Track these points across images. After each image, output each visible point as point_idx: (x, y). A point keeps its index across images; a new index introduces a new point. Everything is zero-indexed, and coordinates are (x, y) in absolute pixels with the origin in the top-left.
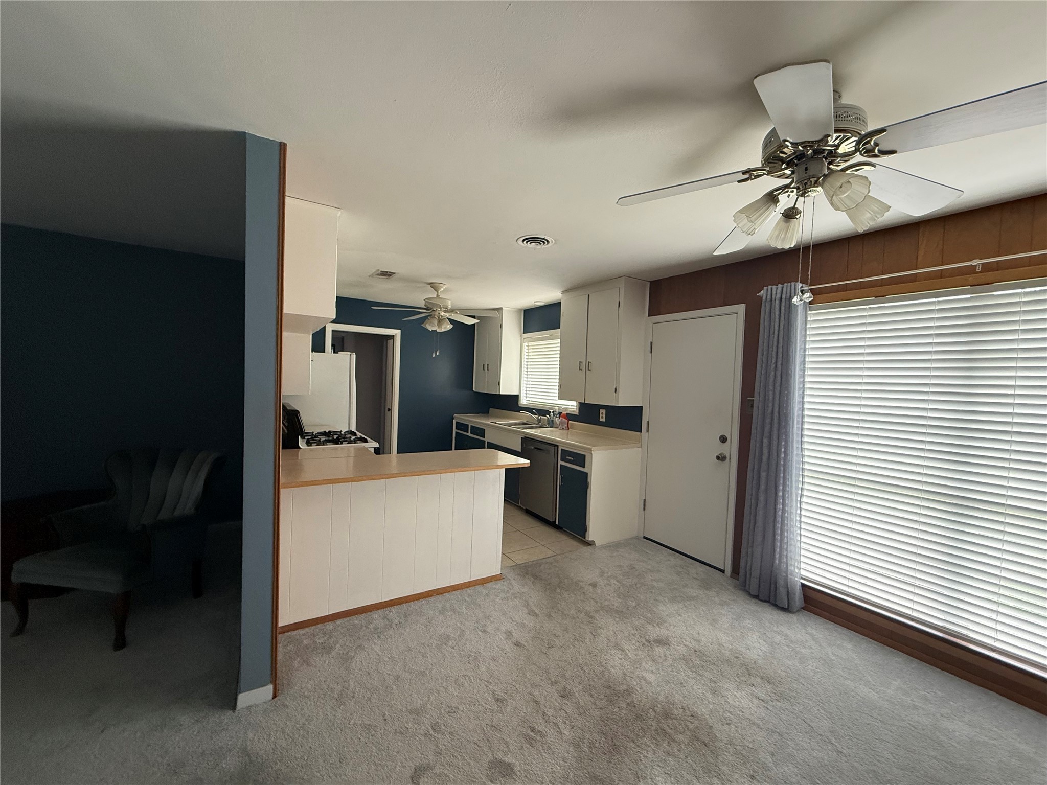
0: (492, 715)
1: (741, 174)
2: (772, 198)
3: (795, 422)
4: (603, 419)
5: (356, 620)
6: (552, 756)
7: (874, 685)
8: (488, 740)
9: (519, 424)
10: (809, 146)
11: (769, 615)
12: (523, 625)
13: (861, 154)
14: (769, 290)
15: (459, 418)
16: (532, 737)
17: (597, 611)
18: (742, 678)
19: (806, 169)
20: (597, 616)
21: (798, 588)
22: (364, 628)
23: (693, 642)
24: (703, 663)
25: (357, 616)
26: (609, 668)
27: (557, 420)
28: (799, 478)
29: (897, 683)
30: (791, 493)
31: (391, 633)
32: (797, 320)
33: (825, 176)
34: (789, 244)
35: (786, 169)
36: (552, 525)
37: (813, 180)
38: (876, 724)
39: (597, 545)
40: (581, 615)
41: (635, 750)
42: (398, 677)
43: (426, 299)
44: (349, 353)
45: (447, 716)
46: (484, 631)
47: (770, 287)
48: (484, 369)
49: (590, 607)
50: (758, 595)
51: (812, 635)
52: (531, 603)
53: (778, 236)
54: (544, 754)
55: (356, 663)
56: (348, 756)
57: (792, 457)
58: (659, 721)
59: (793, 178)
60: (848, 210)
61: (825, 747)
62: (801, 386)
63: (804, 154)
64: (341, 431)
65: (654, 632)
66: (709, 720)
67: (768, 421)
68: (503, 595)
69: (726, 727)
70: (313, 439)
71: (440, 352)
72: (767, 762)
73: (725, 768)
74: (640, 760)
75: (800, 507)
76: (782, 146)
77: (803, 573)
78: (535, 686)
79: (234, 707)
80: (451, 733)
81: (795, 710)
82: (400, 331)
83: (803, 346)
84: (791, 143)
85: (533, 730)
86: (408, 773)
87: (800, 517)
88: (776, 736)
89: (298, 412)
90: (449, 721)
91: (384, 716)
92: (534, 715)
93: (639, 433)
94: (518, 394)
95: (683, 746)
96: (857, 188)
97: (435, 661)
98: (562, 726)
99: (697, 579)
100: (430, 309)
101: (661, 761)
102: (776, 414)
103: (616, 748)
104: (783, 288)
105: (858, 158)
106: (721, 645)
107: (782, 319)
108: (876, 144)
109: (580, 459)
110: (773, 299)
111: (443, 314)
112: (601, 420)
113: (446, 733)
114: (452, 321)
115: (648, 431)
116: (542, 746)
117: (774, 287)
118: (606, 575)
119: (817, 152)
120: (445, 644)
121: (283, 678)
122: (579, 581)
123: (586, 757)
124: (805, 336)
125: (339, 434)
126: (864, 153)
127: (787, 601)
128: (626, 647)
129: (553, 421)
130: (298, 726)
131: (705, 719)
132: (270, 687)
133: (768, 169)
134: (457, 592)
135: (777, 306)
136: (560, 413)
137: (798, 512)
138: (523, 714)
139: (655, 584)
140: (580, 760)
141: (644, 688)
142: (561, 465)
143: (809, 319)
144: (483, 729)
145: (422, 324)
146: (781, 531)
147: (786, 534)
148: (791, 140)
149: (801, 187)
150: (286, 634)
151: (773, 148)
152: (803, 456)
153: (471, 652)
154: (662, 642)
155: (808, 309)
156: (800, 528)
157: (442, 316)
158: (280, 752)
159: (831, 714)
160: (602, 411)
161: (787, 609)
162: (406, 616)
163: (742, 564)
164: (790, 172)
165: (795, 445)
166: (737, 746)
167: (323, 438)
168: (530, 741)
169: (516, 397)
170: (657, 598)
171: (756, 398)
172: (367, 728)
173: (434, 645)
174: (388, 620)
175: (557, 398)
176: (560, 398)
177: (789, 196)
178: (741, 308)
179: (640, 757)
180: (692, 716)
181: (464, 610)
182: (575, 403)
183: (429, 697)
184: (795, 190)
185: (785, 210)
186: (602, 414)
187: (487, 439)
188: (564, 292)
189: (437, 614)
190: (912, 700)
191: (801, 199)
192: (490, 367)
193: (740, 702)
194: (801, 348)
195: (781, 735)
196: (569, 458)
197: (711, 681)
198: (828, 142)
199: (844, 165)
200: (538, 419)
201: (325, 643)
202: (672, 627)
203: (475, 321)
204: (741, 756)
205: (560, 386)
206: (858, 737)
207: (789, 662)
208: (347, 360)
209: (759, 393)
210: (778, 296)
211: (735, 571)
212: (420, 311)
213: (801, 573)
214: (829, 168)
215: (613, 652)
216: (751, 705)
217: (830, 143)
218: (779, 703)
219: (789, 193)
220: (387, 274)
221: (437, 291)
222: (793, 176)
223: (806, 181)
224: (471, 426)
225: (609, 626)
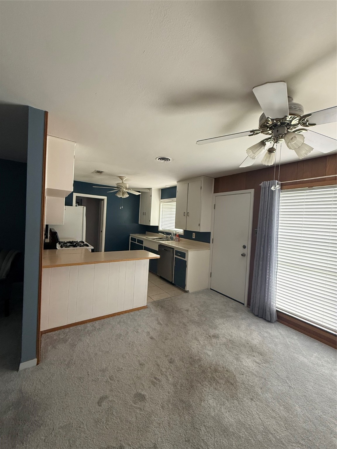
0: (138, 372)
1: (249, 132)
2: (263, 143)
3: (275, 240)
4: (194, 237)
5: (80, 327)
6: (163, 391)
7: (306, 356)
8: (135, 384)
9: (158, 239)
10: (279, 121)
11: (262, 324)
12: (155, 329)
13: (301, 125)
14: (264, 183)
15: (132, 235)
16: (155, 382)
17: (188, 322)
18: (250, 353)
19: (278, 131)
20: (188, 325)
21: (275, 312)
22: (83, 331)
23: (229, 336)
24: (233, 346)
25: (80, 325)
26: (192, 349)
27: (174, 237)
28: (276, 264)
29: (315, 355)
30: (273, 271)
31: (95, 333)
32: (276, 196)
33: (285, 134)
34: (271, 164)
35: (269, 130)
36: (171, 283)
37: (280, 136)
38: (306, 373)
39: (190, 292)
40: (181, 324)
41: (201, 387)
42: (96, 354)
43: (117, 183)
44: (83, 206)
45: (117, 372)
46: (137, 332)
47: (264, 182)
48: (143, 215)
49: (185, 321)
50: (258, 315)
51: (280, 333)
52: (159, 319)
53: (266, 160)
54: (160, 390)
55: (78, 347)
56: (69, 393)
57: (273, 256)
58: (212, 374)
59: (272, 135)
60: (295, 149)
61: (284, 385)
62: (277, 225)
63: (276, 124)
64: (78, 241)
65: (212, 332)
66: (234, 373)
67: (263, 240)
68: (147, 315)
69: (241, 376)
70: (64, 245)
71: (123, 207)
72: (259, 392)
73: (240, 395)
74: (203, 392)
75: (276, 277)
76: (267, 121)
77: (277, 305)
78: (157, 357)
79: (18, 370)
80: (118, 381)
81: (272, 367)
82: (107, 197)
83: (278, 208)
84: (271, 119)
85: (155, 378)
86: (97, 400)
87: (276, 281)
88: (263, 380)
89: (57, 233)
90: (118, 375)
91: (88, 373)
92: (157, 371)
93: (209, 244)
94: (158, 225)
95: (222, 385)
96: (298, 140)
97: (114, 346)
98: (169, 376)
99: (232, 308)
100: (119, 187)
101: (212, 393)
102: (266, 237)
103: (192, 386)
104: (270, 182)
105: (300, 127)
106: (241, 338)
107: (269, 196)
108: (307, 121)
109: (183, 255)
110: (266, 187)
111: (125, 190)
112: (193, 237)
113: (116, 381)
114: (129, 193)
115: (213, 243)
116: (159, 386)
117: (266, 182)
118: (193, 306)
119: (282, 124)
120: (119, 338)
121: (43, 355)
122: (181, 309)
123: (179, 391)
124: (279, 203)
125: (76, 242)
126: (302, 124)
127: (270, 317)
128: (200, 339)
129: (172, 238)
130: (47, 378)
131: (233, 372)
132: (36, 360)
133: (261, 130)
134: (127, 314)
135: (267, 190)
136: (176, 234)
137: (275, 279)
138: (152, 371)
139: (214, 310)
140: (175, 393)
141: (207, 358)
142: (175, 257)
143: (281, 196)
144: (133, 379)
145: (116, 194)
146: (268, 287)
147: (270, 288)
148: (271, 118)
149: (275, 139)
150: (47, 334)
151: (263, 121)
152: (277, 255)
153: (131, 342)
154: (216, 336)
155: (280, 192)
156: (276, 286)
157: (124, 191)
158: (38, 391)
159: (287, 369)
160: (193, 234)
161: (270, 321)
162: (102, 325)
163: (252, 301)
164: (271, 132)
165: (274, 250)
166: (246, 384)
167: (68, 244)
168: (154, 383)
169: (157, 227)
170: (215, 316)
171: (258, 229)
172: (80, 379)
173: (114, 339)
174: (94, 327)
175: (174, 228)
176: (176, 228)
177: (271, 143)
178: (252, 191)
179: (203, 391)
180: (227, 371)
181: (129, 322)
182: (182, 230)
183: (110, 364)
184: (273, 140)
185: (269, 149)
186: (194, 235)
187: (144, 245)
188: (178, 182)
189: (117, 324)
190: (322, 362)
191: (275, 144)
192: (146, 213)
193: (248, 364)
194: (277, 209)
195: (265, 379)
196: (179, 254)
197: (236, 354)
198: (286, 119)
199: (294, 130)
200: (166, 237)
201: (64, 338)
202: (220, 330)
203: (140, 194)
204: (247, 389)
205: (176, 223)
206: (298, 380)
207: (270, 345)
208: (82, 210)
209: (260, 228)
210: (268, 186)
211: (249, 304)
212: (115, 188)
213: (276, 306)
214: (287, 131)
215: (194, 341)
216: (253, 366)
217: (288, 119)
218: (265, 364)
219: (271, 141)
220: (99, 172)
221: (122, 179)
222: (272, 134)
223: (278, 136)
224: (137, 239)
225: (193, 329)
